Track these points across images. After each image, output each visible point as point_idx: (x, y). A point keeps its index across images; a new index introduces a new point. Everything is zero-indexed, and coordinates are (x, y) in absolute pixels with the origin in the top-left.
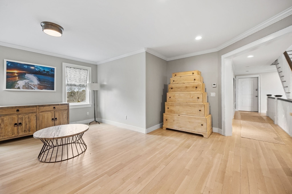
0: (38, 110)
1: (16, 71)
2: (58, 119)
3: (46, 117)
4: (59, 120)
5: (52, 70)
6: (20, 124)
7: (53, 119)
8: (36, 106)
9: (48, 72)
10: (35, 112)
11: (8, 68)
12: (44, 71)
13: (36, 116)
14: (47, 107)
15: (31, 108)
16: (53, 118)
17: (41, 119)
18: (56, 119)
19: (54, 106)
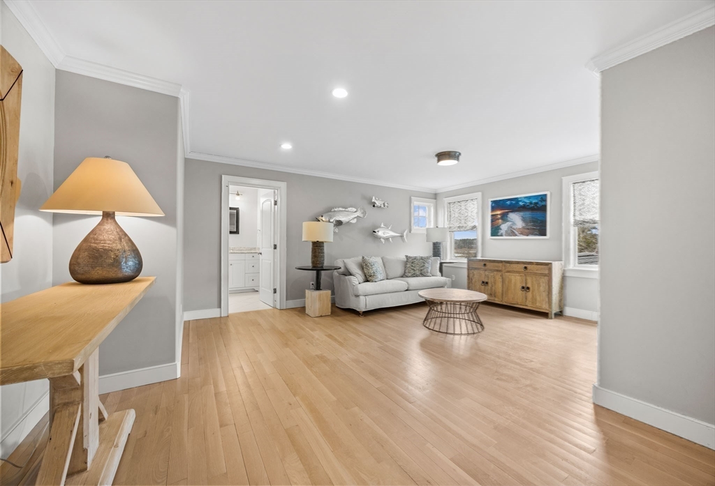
0: (504, 268)
1: (499, 212)
2: (531, 289)
3: (513, 281)
4: (533, 291)
5: (542, 198)
6: (487, 283)
7: (523, 288)
8: (501, 262)
9: (536, 203)
10: (500, 271)
11: (493, 209)
12: (531, 203)
13: (502, 276)
14: (515, 266)
15: (497, 264)
16: (524, 285)
17: (506, 282)
18: (528, 288)
19: (526, 265)
